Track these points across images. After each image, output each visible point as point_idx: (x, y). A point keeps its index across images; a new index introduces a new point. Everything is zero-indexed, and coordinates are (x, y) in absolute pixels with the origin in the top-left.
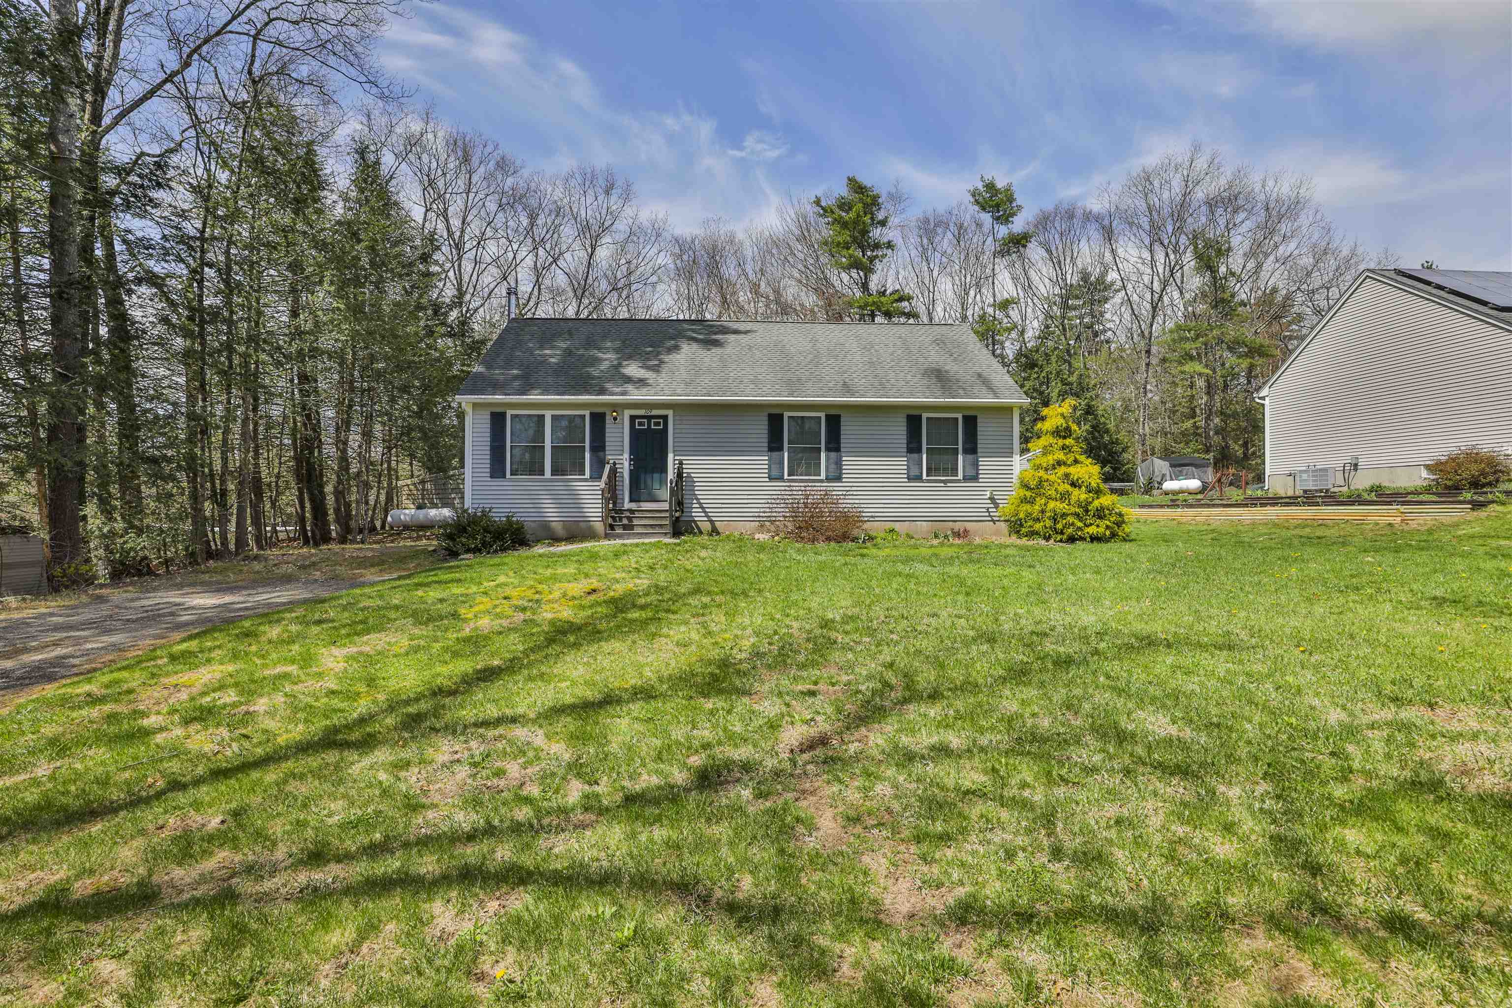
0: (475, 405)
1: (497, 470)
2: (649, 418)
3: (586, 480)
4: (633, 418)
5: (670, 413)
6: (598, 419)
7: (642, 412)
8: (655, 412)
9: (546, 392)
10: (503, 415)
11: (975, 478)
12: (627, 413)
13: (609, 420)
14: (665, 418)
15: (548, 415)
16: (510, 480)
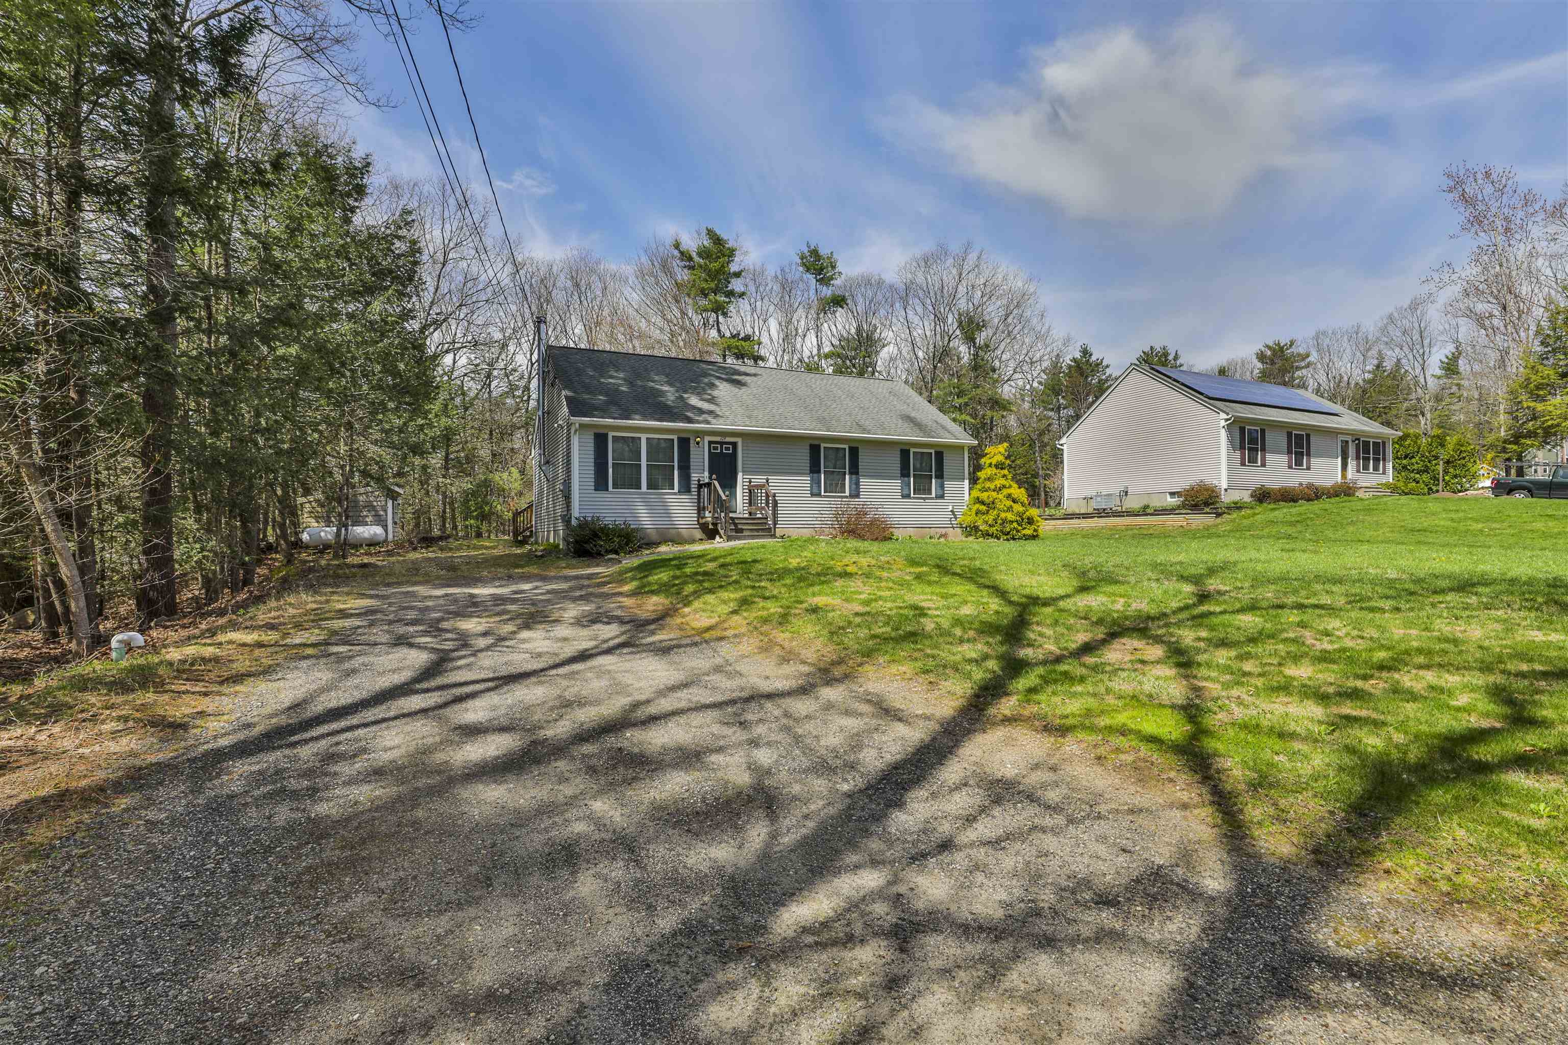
0: (582, 426)
1: (601, 483)
2: (722, 443)
3: (675, 494)
4: (710, 443)
5: (739, 441)
6: (684, 443)
7: (718, 439)
8: (728, 439)
9: (645, 417)
10: (605, 436)
11: (941, 497)
12: (707, 439)
13: (692, 444)
14: (734, 445)
15: (644, 437)
16: (612, 493)
